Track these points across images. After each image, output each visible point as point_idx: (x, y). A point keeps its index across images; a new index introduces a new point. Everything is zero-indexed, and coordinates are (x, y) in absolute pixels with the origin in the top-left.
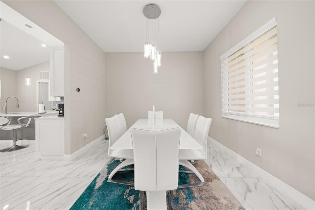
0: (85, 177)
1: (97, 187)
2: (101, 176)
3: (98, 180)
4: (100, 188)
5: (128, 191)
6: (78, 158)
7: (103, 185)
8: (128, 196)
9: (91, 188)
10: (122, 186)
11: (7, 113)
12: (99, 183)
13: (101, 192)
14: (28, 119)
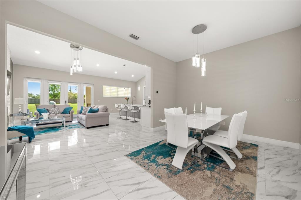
0: (156, 139)
1: (160, 144)
2: (163, 141)
3: (161, 142)
4: (160, 145)
5: (173, 151)
6: (156, 132)
7: (163, 145)
8: (172, 153)
9: (157, 144)
10: (172, 148)
11: (133, 104)
12: (161, 143)
13: (160, 147)
14: (139, 108)
